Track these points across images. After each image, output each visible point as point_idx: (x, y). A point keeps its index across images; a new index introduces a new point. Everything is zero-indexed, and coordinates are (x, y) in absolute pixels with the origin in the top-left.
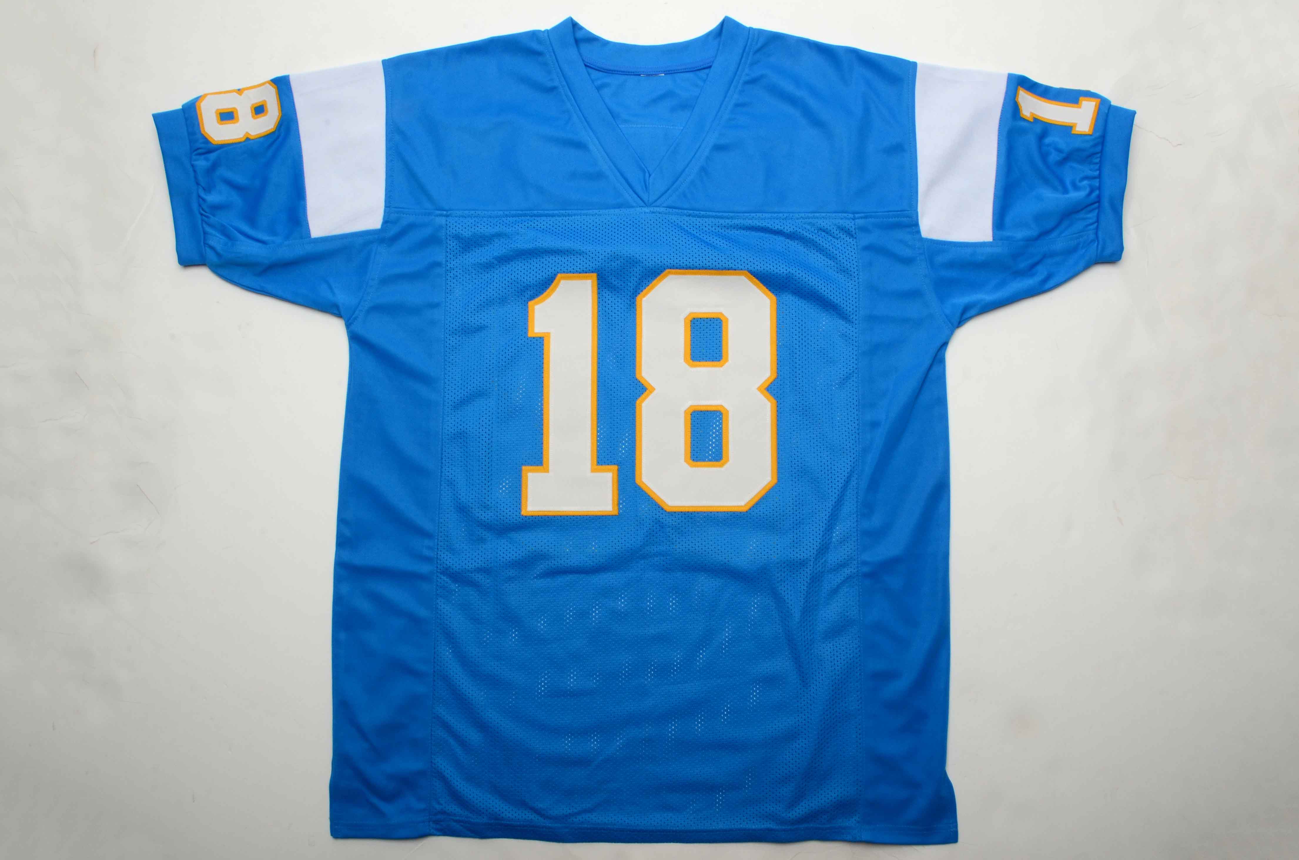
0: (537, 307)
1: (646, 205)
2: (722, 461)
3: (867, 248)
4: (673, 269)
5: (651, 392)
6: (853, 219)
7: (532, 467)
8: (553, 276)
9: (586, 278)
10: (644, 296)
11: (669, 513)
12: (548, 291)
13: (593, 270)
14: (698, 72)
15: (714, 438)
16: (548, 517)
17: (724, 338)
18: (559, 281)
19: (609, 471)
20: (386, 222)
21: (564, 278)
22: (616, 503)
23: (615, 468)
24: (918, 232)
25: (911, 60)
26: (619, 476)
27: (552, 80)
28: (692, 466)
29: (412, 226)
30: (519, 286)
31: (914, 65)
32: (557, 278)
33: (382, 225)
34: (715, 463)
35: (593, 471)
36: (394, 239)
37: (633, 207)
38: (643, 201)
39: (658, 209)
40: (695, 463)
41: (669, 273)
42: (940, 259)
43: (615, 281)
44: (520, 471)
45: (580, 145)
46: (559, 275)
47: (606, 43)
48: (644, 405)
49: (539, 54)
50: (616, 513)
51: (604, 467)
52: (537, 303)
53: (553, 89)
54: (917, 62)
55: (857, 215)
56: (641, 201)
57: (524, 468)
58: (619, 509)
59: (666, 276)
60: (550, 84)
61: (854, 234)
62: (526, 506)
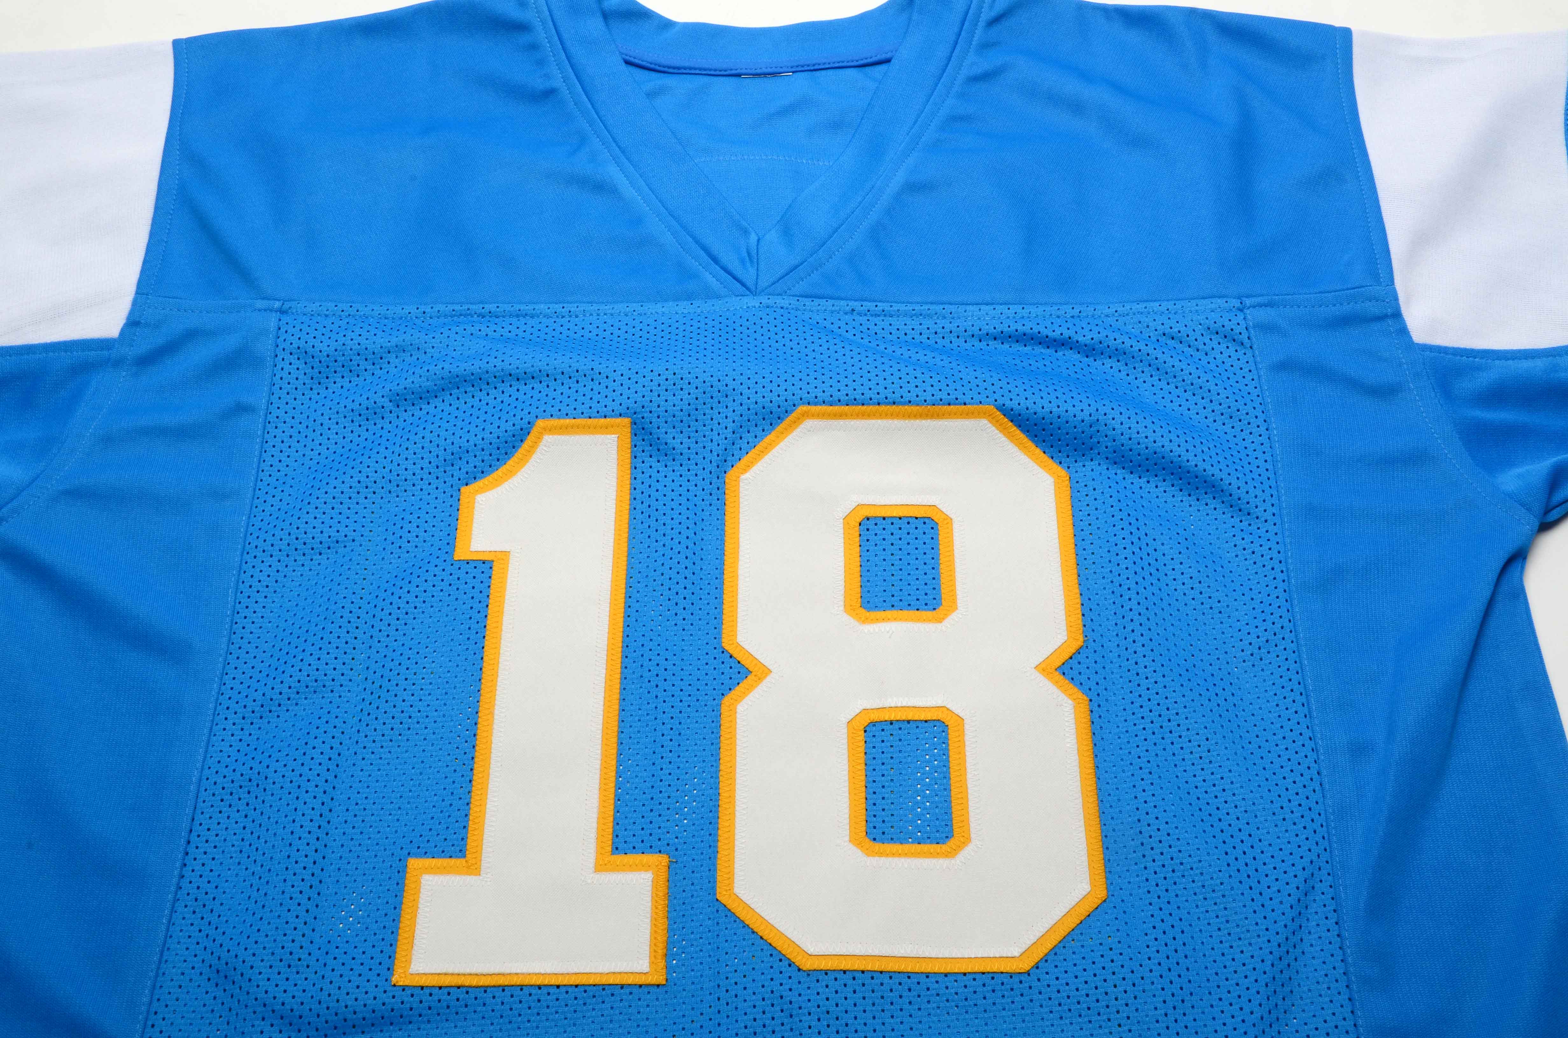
0: (480, 498)
1: (750, 290)
2: (952, 843)
3: (1283, 366)
4: (816, 404)
5: (760, 679)
6: (1241, 310)
7: (434, 862)
8: (524, 426)
9: (605, 430)
10: (745, 471)
11: (809, 973)
12: (511, 462)
13: (622, 409)
14: (867, 69)
15: (928, 787)
16: (467, 989)
17: (943, 559)
18: (539, 438)
19: (646, 867)
20: (132, 323)
21: (551, 430)
22: (661, 952)
23: (662, 860)
24: (1403, 331)
25: (1337, 25)
26: (671, 882)
27: (547, 76)
28: (869, 853)
29: (191, 335)
30: (441, 453)
31: (1346, 34)
32: (534, 431)
33: (122, 332)
34: (934, 847)
35: (600, 867)
36: (147, 360)
37: (719, 297)
38: (743, 284)
39: (780, 301)
40: (877, 846)
41: (806, 415)
42: (1467, 385)
43: (674, 439)
44: (402, 871)
45: (601, 187)
46: (540, 423)
47: (667, 24)
48: (741, 708)
49: (521, 27)
50: (659, 978)
51: (631, 858)
52: (482, 490)
53: (550, 93)
54: (1353, 29)
55: (1248, 302)
56: (738, 285)
57: (414, 863)
58: (669, 968)
59: (797, 422)
60: (540, 84)
61: (1246, 341)
62: (409, 962)
